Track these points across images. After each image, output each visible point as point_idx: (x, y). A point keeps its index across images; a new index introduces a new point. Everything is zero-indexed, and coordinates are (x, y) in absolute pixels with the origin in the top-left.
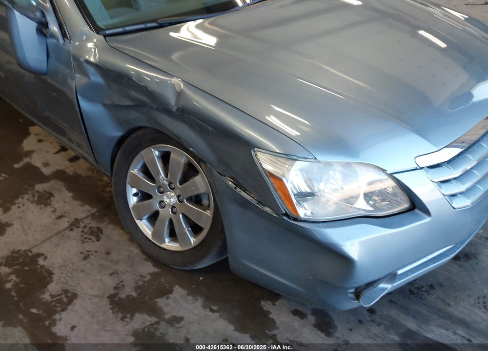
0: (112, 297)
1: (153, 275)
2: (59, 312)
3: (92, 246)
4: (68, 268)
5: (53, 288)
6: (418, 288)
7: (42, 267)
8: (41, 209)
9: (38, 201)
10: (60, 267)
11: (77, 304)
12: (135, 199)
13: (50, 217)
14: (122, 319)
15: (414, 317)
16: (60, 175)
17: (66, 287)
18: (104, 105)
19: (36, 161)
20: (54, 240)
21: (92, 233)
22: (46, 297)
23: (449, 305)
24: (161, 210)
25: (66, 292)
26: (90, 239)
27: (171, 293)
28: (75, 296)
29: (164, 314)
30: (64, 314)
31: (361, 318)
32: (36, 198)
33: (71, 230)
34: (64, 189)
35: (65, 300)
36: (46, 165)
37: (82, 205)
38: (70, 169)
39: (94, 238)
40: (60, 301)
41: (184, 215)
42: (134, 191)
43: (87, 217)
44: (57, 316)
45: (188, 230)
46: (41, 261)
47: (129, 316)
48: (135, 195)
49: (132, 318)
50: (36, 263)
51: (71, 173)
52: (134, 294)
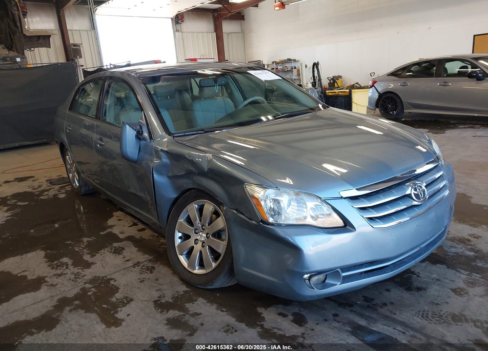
0: (156, 302)
1: (185, 292)
2: (121, 307)
3: (147, 275)
4: (129, 286)
5: (118, 295)
6: (374, 305)
7: (113, 285)
8: (115, 256)
9: (114, 251)
10: (124, 285)
11: (133, 304)
12: (180, 241)
13: (121, 260)
14: (161, 312)
15: (366, 319)
16: (130, 238)
17: (126, 295)
18: (169, 177)
19: (116, 231)
20: (122, 272)
21: (148, 269)
22: (114, 299)
23: (395, 314)
24: (195, 246)
25: (126, 298)
26: (146, 272)
27: (196, 301)
28: (132, 300)
29: (189, 311)
30: (123, 308)
31: (327, 318)
32: (113, 250)
33: (134, 267)
34: (132, 246)
35: (125, 302)
36: (122, 233)
37: (143, 255)
38: (138, 235)
39: (149, 272)
40: (123, 302)
41: (209, 247)
42: (180, 235)
43: (146, 261)
44: (119, 309)
45: (211, 257)
46: (112, 282)
47: (165, 311)
48: (180, 238)
49: (167, 312)
50: (109, 283)
51: (138, 238)
52: (171, 301)
